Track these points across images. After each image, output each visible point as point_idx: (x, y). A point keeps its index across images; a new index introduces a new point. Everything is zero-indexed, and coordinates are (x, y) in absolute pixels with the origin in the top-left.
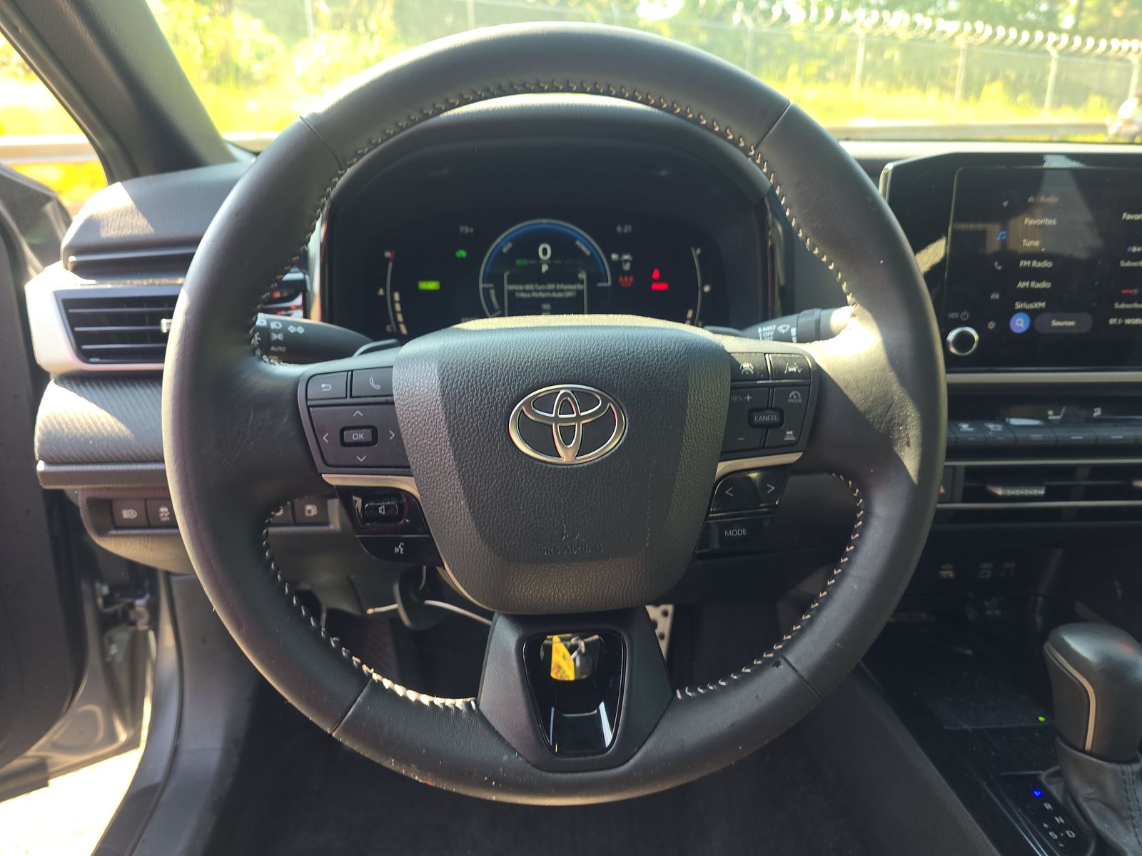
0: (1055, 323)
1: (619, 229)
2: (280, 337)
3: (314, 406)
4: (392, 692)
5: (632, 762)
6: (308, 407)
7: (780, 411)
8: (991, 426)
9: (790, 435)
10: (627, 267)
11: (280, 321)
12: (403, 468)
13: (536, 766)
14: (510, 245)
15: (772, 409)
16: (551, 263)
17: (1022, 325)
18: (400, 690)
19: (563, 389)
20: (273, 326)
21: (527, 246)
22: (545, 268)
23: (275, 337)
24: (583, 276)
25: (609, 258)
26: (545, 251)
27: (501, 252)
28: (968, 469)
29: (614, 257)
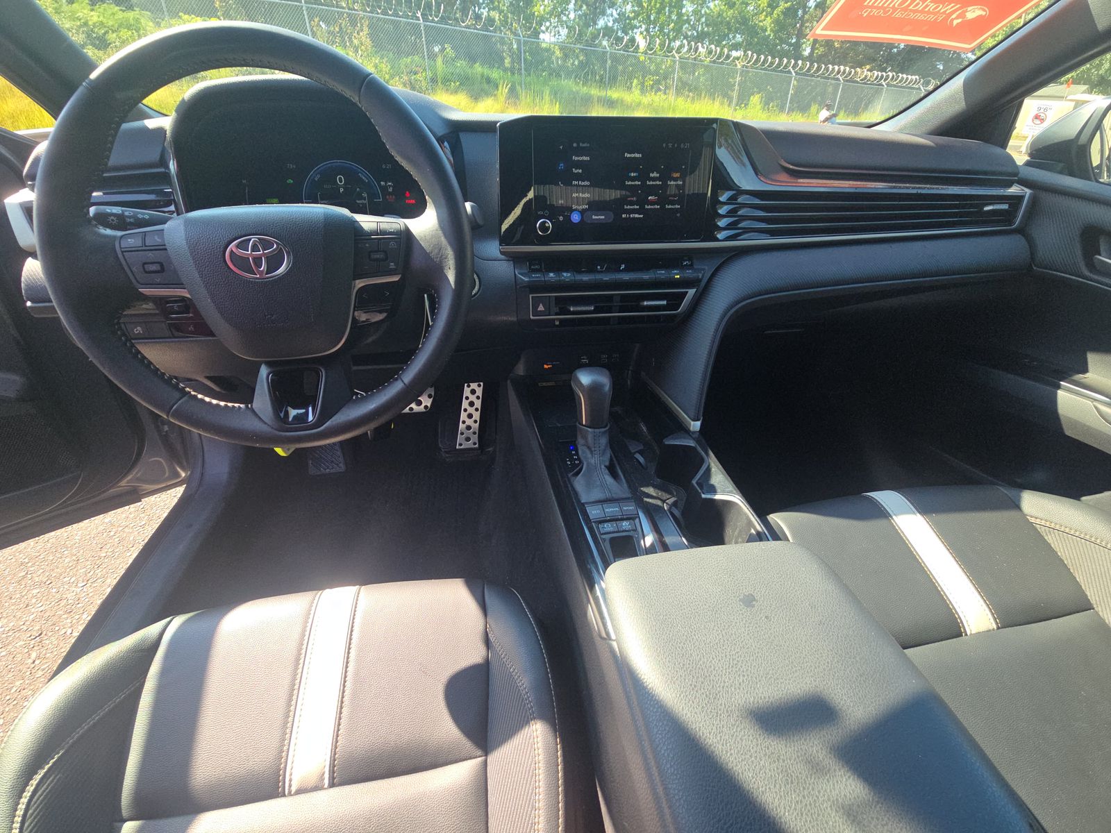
0: (594, 217)
1: (384, 166)
2: (132, 220)
3: (125, 252)
4: (202, 400)
5: (325, 426)
6: (122, 252)
7: (385, 252)
8: (565, 274)
9: (392, 265)
10: (390, 190)
11: (132, 211)
12: (180, 285)
13: (276, 430)
14: (319, 176)
15: (380, 251)
16: (345, 187)
17: (577, 218)
18: (207, 399)
19: (254, 239)
20: (127, 214)
21: (329, 176)
22: (342, 190)
23: (128, 220)
24: (365, 195)
25: (379, 185)
26: (340, 180)
27: (314, 180)
28: (556, 297)
29: (383, 183)
